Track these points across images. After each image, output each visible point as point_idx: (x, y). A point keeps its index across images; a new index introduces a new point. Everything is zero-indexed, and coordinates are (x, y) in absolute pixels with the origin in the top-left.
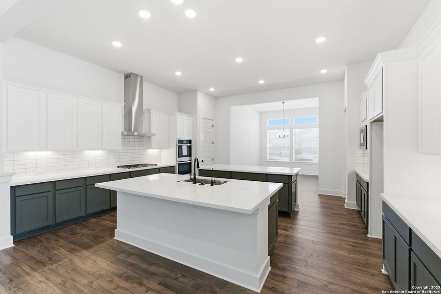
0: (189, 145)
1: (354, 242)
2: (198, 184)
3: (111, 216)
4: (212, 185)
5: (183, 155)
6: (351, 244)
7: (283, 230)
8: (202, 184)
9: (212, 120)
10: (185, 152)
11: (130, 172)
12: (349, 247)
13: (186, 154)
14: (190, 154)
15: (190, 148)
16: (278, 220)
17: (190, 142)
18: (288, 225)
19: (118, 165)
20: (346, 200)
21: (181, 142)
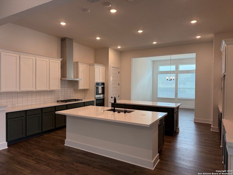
0: (102, 86)
1: (211, 150)
2: (116, 112)
3: (56, 133)
4: (125, 113)
5: (99, 93)
6: (209, 150)
7: (168, 142)
8: (119, 112)
9: (119, 68)
10: (100, 91)
11: (67, 105)
12: (207, 152)
13: (101, 93)
14: (103, 93)
15: (103, 88)
16: (164, 137)
17: (103, 84)
18: (171, 140)
19: (58, 100)
20: (212, 126)
21: (98, 84)
